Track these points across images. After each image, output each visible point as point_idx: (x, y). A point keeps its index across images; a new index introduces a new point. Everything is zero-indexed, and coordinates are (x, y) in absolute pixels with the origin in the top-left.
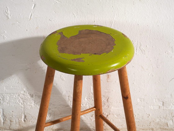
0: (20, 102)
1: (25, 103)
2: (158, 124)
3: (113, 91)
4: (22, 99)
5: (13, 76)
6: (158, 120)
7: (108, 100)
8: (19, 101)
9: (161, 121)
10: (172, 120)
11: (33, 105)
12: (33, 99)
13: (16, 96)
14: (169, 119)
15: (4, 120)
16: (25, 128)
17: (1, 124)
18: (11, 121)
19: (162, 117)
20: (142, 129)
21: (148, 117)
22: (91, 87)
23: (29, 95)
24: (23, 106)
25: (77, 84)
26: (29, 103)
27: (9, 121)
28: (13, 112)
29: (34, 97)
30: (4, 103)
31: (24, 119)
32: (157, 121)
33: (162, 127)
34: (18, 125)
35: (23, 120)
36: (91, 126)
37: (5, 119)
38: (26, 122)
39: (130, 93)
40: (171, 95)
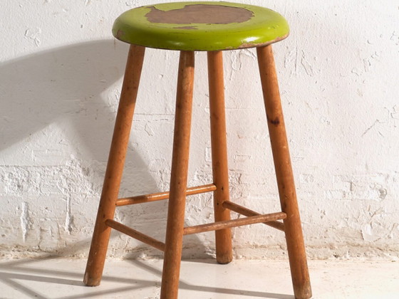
0: (61, 187)
1: (71, 189)
2: (342, 233)
3: (250, 157)
4: (67, 179)
5: (50, 126)
6: (341, 225)
7: (239, 179)
8: (61, 183)
9: (348, 226)
10: (371, 224)
11: (88, 193)
12: (90, 178)
13: (54, 174)
14: (365, 221)
15: (27, 228)
16: (70, 246)
17: (22, 238)
18: (41, 230)
19: (350, 217)
20: (309, 246)
21: (322, 217)
22: (207, 149)
23: (81, 171)
24: (68, 195)
25: (185, 75)
26: (80, 189)
27: (38, 231)
28: (47, 208)
29: (92, 174)
30: (30, 190)
31: (69, 226)
32: (340, 227)
33: (350, 241)
34: (56, 241)
35: (66, 228)
36: (206, 239)
37: (31, 226)
38: (72, 232)
39: (282, 113)
40: (366, 165)
